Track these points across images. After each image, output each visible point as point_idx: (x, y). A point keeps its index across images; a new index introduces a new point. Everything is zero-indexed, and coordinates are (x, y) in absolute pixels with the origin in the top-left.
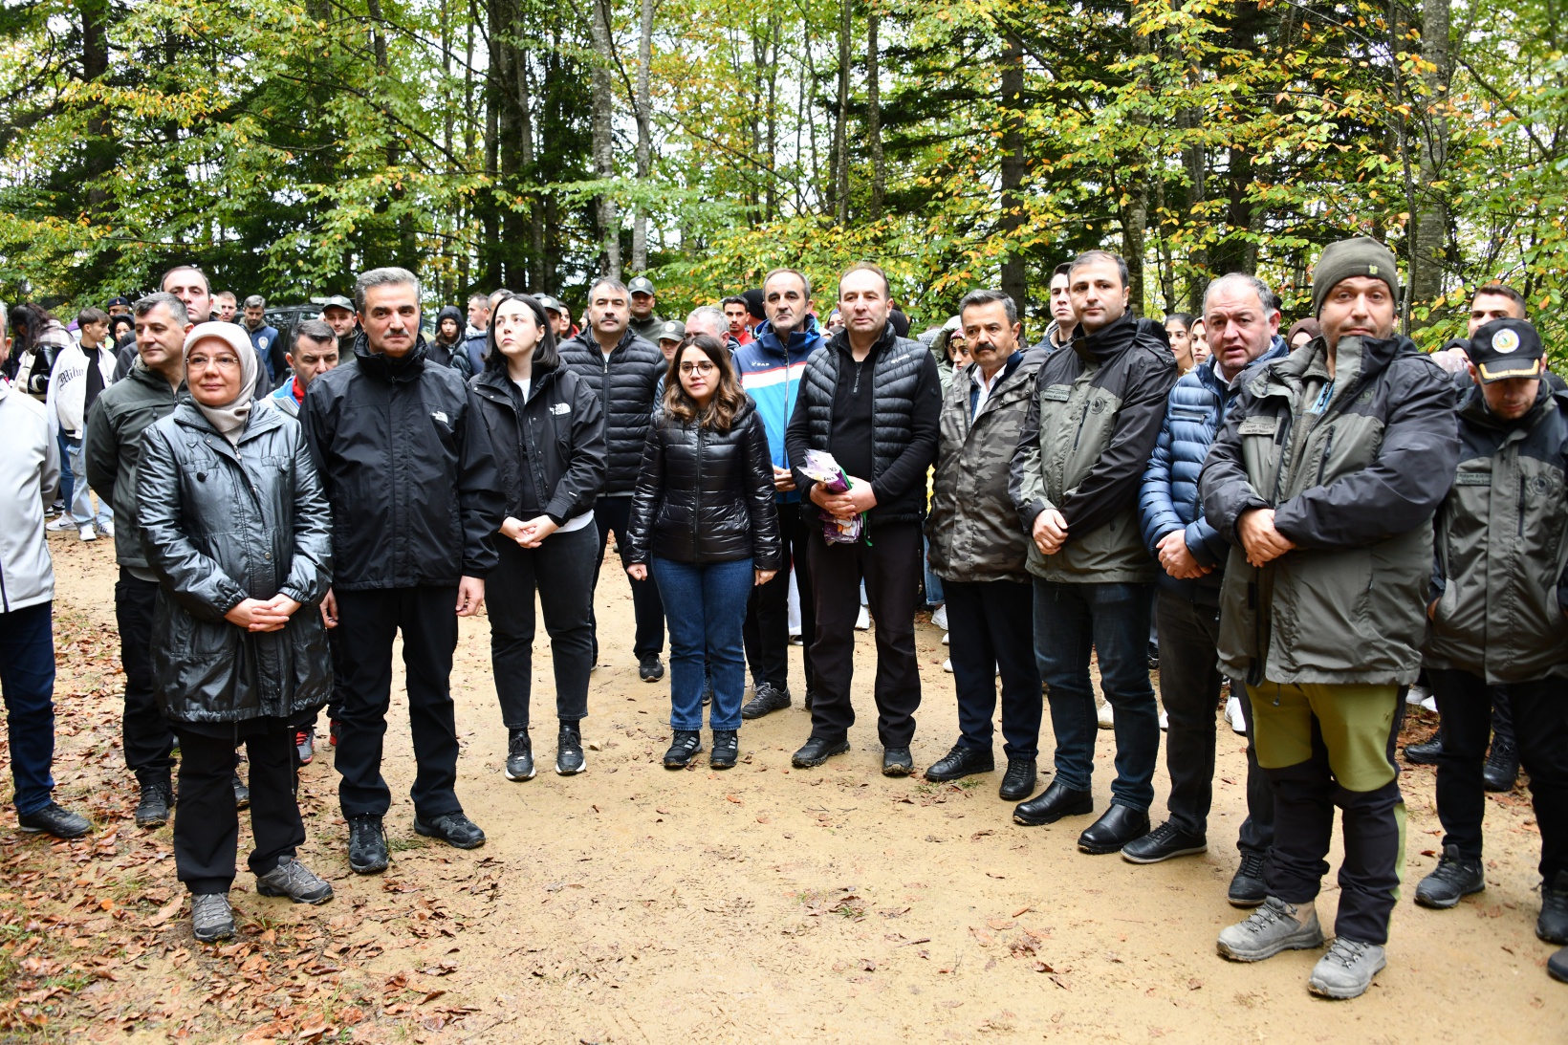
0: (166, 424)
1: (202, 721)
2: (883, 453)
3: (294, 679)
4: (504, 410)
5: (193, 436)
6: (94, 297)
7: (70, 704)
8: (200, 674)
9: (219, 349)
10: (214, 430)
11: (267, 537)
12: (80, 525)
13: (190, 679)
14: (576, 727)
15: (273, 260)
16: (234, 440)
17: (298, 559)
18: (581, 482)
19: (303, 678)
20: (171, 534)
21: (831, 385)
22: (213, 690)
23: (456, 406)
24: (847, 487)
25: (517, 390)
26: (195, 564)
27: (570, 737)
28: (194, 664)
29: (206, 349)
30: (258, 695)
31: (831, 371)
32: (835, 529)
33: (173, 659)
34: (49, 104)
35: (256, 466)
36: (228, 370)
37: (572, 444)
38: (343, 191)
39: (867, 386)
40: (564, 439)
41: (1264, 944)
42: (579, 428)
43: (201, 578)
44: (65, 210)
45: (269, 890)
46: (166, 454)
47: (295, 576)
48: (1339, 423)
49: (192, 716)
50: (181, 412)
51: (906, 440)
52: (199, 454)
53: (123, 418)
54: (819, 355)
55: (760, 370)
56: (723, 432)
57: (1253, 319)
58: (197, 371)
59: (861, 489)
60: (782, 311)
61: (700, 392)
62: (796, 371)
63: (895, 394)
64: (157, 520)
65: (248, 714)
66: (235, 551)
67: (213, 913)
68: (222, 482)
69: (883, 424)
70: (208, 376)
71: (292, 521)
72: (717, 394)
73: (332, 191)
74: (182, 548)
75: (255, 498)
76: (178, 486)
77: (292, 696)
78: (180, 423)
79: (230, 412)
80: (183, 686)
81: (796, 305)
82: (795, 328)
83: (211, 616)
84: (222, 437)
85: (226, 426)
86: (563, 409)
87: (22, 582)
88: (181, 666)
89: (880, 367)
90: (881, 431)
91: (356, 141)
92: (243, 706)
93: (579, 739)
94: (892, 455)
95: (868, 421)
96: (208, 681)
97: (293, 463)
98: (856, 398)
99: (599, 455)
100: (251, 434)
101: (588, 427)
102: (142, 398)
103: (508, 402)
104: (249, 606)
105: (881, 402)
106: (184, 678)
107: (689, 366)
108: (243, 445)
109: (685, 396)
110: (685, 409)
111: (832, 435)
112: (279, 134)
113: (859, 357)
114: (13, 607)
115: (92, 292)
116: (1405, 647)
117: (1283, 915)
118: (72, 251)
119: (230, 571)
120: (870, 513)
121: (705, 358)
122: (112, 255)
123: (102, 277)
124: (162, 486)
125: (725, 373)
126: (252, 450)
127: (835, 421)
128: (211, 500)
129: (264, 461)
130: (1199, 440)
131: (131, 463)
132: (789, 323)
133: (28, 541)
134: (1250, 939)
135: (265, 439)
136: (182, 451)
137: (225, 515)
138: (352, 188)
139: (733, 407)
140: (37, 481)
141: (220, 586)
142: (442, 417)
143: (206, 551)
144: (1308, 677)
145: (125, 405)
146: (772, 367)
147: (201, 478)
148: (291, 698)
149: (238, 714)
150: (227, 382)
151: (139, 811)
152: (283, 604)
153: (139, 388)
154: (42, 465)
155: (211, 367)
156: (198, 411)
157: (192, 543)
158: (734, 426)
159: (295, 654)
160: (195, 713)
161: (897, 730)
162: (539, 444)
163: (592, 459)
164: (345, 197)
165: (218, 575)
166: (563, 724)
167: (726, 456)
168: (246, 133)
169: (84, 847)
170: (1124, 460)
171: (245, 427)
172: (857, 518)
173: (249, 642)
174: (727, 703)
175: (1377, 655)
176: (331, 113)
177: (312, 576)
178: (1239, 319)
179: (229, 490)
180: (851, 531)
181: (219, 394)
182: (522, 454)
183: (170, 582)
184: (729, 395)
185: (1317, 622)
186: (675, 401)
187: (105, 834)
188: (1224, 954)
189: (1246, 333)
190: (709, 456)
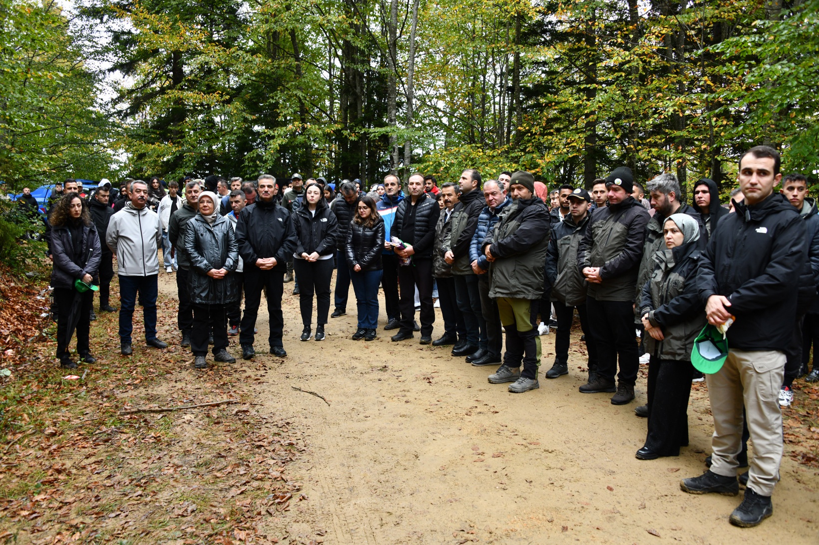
0: (193, 220)
1: (200, 303)
2: (418, 235)
3: (226, 294)
4: (306, 219)
5: (200, 223)
6: (174, 175)
7: (161, 319)
8: (200, 290)
9: (208, 199)
10: (205, 222)
11: (220, 252)
12: (167, 266)
13: (197, 291)
14: (323, 326)
15: (247, 161)
16: (211, 225)
17: (228, 259)
18: (328, 242)
19: (228, 294)
20: (193, 250)
21: (403, 212)
22: (203, 295)
23: (285, 217)
24: (405, 247)
25: (311, 214)
26: (199, 258)
27: (321, 329)
28: (198, 287)
29: (204, 199)
30: (215, 297)
31: (404, 208)
32: (403, 261)
33: (193, 286)
34: (158, 89)
35: (217, 232)
36: (210, 205)
37: (327, 231)
38: (276, 132)
39: (414, 213)
40: (324, 230)
41: (501, 379)
42: (329, 226)
43: (201, 262)
44: (164, 137)
45: (219, 359)
46: (192, 228)
47: (227, 263)
48: (510, 224)
49: (197, 302)
50: (197, 217)
51: (426, 231)
52: (202, 228)
53: (181, 220)
54: (402, 203)
55: (383, 209)
56: (371, 228)
57: (497, 193)
58: (201, 205)
59: (409, 247)
60: (390, 189)
61: (364, 216)
62: (395, 209)
63: (423, 216)
64: (189, 246)
65: (213, 303)
66: (210, 255)
67: (201, 361)
68: (207, 236)
69: (418, 226)
70: (205, 206)
71: (227, 249)
72: (369, 217)
73: (271, 132)
74: (196, 254)
75: (216, 241)
76: (195, 237)
77: (225, 299)
78: (196, 220)
79: (211, 217)
80: (195, 293)
81: (394, 187)
82: (394, 195)
83: (203, 273)
84: (208, 224)
85: (209, 221)
86: (325, 220)
87: (150, 267)
88: (195, 288)
89: (419, 207)
90: (417, 228)
91: (283, 110)
92: (211, 300)
93: (323, 330)
94: (422, 236)
95: (413, 225)
96: (202, 292)
97: (228, 232)
98: (411, 217)
99: (335, 235)
100: (216, 223)
101: (332, 226)
102: (186, 214)
103: (308, 217)
104: (213, 271)
105: (418, 218)
106: (195, 291)
107: (360, 208)
108: (214, 226)
109: (359, 217)
110: (359, 220)
111: (403, 229)
112: (252, 106)
113: (413, 204)
114: (147, 275)
115: (172, 173)
116: (529, 288)
117: (508, 370)
118: (164, 156)
119: (209, 261)
120: (413, 255)
121: (365, 205)
122: (181, 157)
123: (177, 166)
124: (191, 237)
125: (373, 211)
126: (216, 228)
127: (404, 225)
128: (204, 242)
129: (219, 231)
130: (484, 231)
131: (182, 234)
132: (392, 193)
133: (152, 255)
134: (497, 377)
135: (220, 225)
136: (197, 228)
137: (208, 246)
138: (281, 131)
139: (374, 221)
140: (155, 238)
141: (206, 265)
142: (280, 220)
143: (202, 256)
144: (498, 295)
145: (182, 216)
146: (387, 208)
147: (202, 235)
148: (224, 300)
149: (211, 303)
150: (210, 208)
151: (182, 343)
152: (223, 271)
153: (186, 211)
154: (157, 233)
155: (205, 204)
156: (202, 217)
157: (198, 253)
158: (374, 226)
159: (226, 286)
160: (198, 301)
161: (427, 330)
162: (316, 231)
163: (332, 236)
164: (276, 134)
165: (205, 262)
166: (318, 325)
167: (371, 236)
168: (236, 108)
169: (165, 350)
170: (466, 234)
171: (214, 221)
172: (409, 257)
173: (214, 281)
174: (372, 319)
175: (517, 289)
176: (273, 98)
177: (232, 263)
178: (493, 194)
179: (209, 239)
180: (408, 262)
181: (207, 212)
182: (311, 233)
183: (192, 263)
184: (373, 217)
185: (500, 279)
186: (357, 218)
187: (172, 348)
188: (490, 381)
189: (496, 198)
190: (366, 235)
